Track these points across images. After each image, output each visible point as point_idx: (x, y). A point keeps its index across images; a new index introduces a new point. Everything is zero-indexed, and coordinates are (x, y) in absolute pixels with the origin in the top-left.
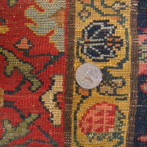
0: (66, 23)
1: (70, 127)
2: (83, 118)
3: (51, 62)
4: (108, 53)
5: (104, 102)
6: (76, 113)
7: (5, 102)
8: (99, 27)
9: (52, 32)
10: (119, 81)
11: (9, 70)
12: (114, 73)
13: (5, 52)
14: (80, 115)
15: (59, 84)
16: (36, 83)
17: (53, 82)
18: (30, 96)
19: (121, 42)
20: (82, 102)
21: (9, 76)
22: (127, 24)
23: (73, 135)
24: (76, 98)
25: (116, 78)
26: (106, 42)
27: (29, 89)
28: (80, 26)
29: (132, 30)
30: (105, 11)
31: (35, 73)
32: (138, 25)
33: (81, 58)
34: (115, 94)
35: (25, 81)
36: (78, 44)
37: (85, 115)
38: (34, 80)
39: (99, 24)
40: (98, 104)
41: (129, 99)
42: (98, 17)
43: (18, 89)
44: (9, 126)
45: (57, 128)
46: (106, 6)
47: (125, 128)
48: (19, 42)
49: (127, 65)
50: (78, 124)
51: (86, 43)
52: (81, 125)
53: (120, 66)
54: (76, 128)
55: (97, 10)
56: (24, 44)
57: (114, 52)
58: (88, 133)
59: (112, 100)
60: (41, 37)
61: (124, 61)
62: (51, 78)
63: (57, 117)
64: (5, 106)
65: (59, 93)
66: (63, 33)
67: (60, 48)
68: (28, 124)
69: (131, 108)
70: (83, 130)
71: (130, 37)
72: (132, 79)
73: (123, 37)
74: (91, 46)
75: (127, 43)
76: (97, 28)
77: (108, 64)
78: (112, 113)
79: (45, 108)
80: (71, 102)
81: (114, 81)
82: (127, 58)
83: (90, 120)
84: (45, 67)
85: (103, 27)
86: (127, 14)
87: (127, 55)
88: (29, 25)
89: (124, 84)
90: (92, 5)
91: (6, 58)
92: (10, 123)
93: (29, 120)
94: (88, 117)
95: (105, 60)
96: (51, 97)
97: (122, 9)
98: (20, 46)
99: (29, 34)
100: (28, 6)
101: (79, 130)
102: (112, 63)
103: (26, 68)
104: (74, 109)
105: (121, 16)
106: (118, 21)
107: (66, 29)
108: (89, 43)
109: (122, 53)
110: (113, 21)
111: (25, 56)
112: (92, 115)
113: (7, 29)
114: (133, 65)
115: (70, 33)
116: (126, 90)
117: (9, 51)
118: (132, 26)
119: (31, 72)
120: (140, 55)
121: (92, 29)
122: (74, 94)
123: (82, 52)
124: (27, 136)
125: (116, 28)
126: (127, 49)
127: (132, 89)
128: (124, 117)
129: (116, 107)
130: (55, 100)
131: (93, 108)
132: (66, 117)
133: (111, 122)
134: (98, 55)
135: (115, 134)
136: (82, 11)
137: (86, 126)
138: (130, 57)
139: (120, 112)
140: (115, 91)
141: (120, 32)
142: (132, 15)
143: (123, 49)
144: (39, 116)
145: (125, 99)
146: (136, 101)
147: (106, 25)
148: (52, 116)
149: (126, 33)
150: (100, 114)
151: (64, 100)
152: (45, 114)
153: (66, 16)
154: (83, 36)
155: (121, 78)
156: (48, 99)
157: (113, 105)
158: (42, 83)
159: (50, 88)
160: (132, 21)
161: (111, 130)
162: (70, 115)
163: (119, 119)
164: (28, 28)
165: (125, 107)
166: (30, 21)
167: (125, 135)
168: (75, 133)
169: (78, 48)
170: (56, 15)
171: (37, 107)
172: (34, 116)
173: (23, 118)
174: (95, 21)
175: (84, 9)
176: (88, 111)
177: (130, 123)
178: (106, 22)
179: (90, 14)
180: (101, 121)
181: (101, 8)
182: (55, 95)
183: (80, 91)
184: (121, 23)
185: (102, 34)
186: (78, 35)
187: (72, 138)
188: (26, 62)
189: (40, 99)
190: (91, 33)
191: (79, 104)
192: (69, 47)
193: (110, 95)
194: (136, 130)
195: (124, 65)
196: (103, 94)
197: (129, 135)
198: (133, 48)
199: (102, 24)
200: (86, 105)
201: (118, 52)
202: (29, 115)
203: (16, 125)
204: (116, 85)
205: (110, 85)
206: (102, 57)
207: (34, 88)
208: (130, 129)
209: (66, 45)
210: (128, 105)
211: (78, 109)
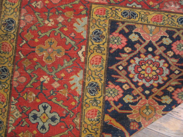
0: (87, 30)
1: (87, 63)
2: (91, 60)
3: (81, 41)
4: (100, 40)
5: (98, 55)
6: (89, 58)
7: (65, 53)
8: (98, 32)
9: (82, 32)
10: (103, 49)
11: (67, 43)
12: (101, 46)
13: (66, 37)
14: (90, 59)
15: (84, 49)
16: (76, 48)
17: (82, 48)
18: (74, 52)
19: (104, 37)
20: (91, 55)
21: (67, 45)
22: (107, 31)
23: (87, 65)
24: (89, 53)
25: (102, 48)
26: (99, 36)
27: (74, 49)
28: (91, 31)
29: (108, 33)
30: (100, 26)
31: (76, 44)
32: (110, 32)
33: (91, 41)
34: (101, 53)
35: (72, 47)
36: (91, 36)
37: (92, 59)
38: (76, 47)
39: (97, 30)
40: (96, 56)
41: (106, 55)
42: (97, 28)
43: (70, 49)
44: (66, 62)
45: (82, 63)
46: (100, 25)
47: (104, 64)
48: (71, 34)
49: (106, 44)
50: (89, 61)
51: (93, 36)
52: (90, 62)
53: (103, 44)
54: (88, 63)
55: (97, 26)
56: (73, 35)
57: (102, 40)
58: (92, 65)
59: (100, 55)
60: (79, 33)
61: (105, 43)
62: (81, 47)
63: (83, 60)
64: (65, 55)
65: (84, 51)
66: (86, 33)
67: (85, 37)
68: (73, 61)
69: (106, 58)
70: (91, 64)
71: (107, 35)
72: (107, 48)
73: (105, 35)
74: (95, 37)
75: (106, 37)
76: (97, 32)
77: (100, 43)
78: (100, 59)
79: (79, 56)
80: (87, 55)
81: (101, 49)
82: (106, 42)
83: (93, 61)
84: (80, 43)
85: (99, 32)
86: (107, 28)
87: (106, 41)
88: (75, 29)
89: (104, 50)
90: (96, 24)
91: (66, 39)
92: (66, 60)
93: (73, 60)
94: (93, 59)
95: (99, 42)
96: (81, 53)
97: (105, 26)
98: (71, 35)
99: (75, 32)
100: (75, 22)
101: (90, 64)
102: (101, 43)
103: (73, 43)
104: (88, 56)
105: (105, 29)
106: (104, 30)
107: (87, 31)
108: (94, 36)
109: (104, 40)
110: (102, 30)
111: (73, 39)
112: (94, 59)
113: (67, 29)
114: (107, 44)
115: (88, 33)
116: (105, 52)
117: (68, 37)
118: (108, 32)
119: (75, 44)
120: (110, 41)
121: (95, 32)
122: (88, 52)
123: (92, 39)
124: (72, 65)
125: (103, 32)
126: (106, 39)
127: (107, 52)
128: (104, 60)
129: (102, 57)
130: (82, 53)
131: (94, 57)
132: (85, 59)
133: (100, 62)
134: (97, 40)
135: (101, 66)
136: (92, 26)
137: (92, 62)
138: (107, 42)
139: (103, 58)
140: (101, 52)
141: (104, 33)
142: (108, 29)
143: (105, 39)
144: (77, 58)
145: (105, 55)
146: (108, 56)
147: (100, 31)
148: (81, 59)
149: (106, 34)
150: (97, 59)
151: (85, 54)
152: (79, 58)
153: (87, 27)
154: (92, 34)
155: (103, 48)
156: (80, 53)
157: (101, 56)
158: (78, 48)
159: (81, 50)
160: (108, 30)
161: (100, 64)
162: (87, 59)
163: (103, 61)
164: (74, 30)
165: (104, 57)
166: (75, 27)
167: (104, 66)
168: (88, 65)
169: (90, 38)
170: (84, 26)
171: (76, 55)
172: (75, 58)
173: (71, 59)
174: (96, 30)
175: (93, 25)
176: (93, 58)
177: (106, 62)
178: (100, 30)
179: (95, 27)
180: (97, 61)
181: (99, 25)
182: (82, 52)
183: (90, 51)
184: (105, 31)
185: (98, 34)
186: (91, 34)
187: (87, 66)
188: (73, 41)
189: (77, 53)
190: (95, 33)
191: (90, 55)
192: (88, 37)
193: (100, 53)
194: (108, 65)
195: (105, 44)
196: (98, 53)
197: (105, 66)
198: (108, 39)
199: (98, 31)
200: (92, 56)
201: (103, 40)
202: (73, 58)
203: (68, 61)
204: (102, 50)
205: (100, 50)
206: (98, 41)
207: (75, 49)
208: (106, 64)
209: (87, 37)
210: (106, 56)
211: (90, 57)
